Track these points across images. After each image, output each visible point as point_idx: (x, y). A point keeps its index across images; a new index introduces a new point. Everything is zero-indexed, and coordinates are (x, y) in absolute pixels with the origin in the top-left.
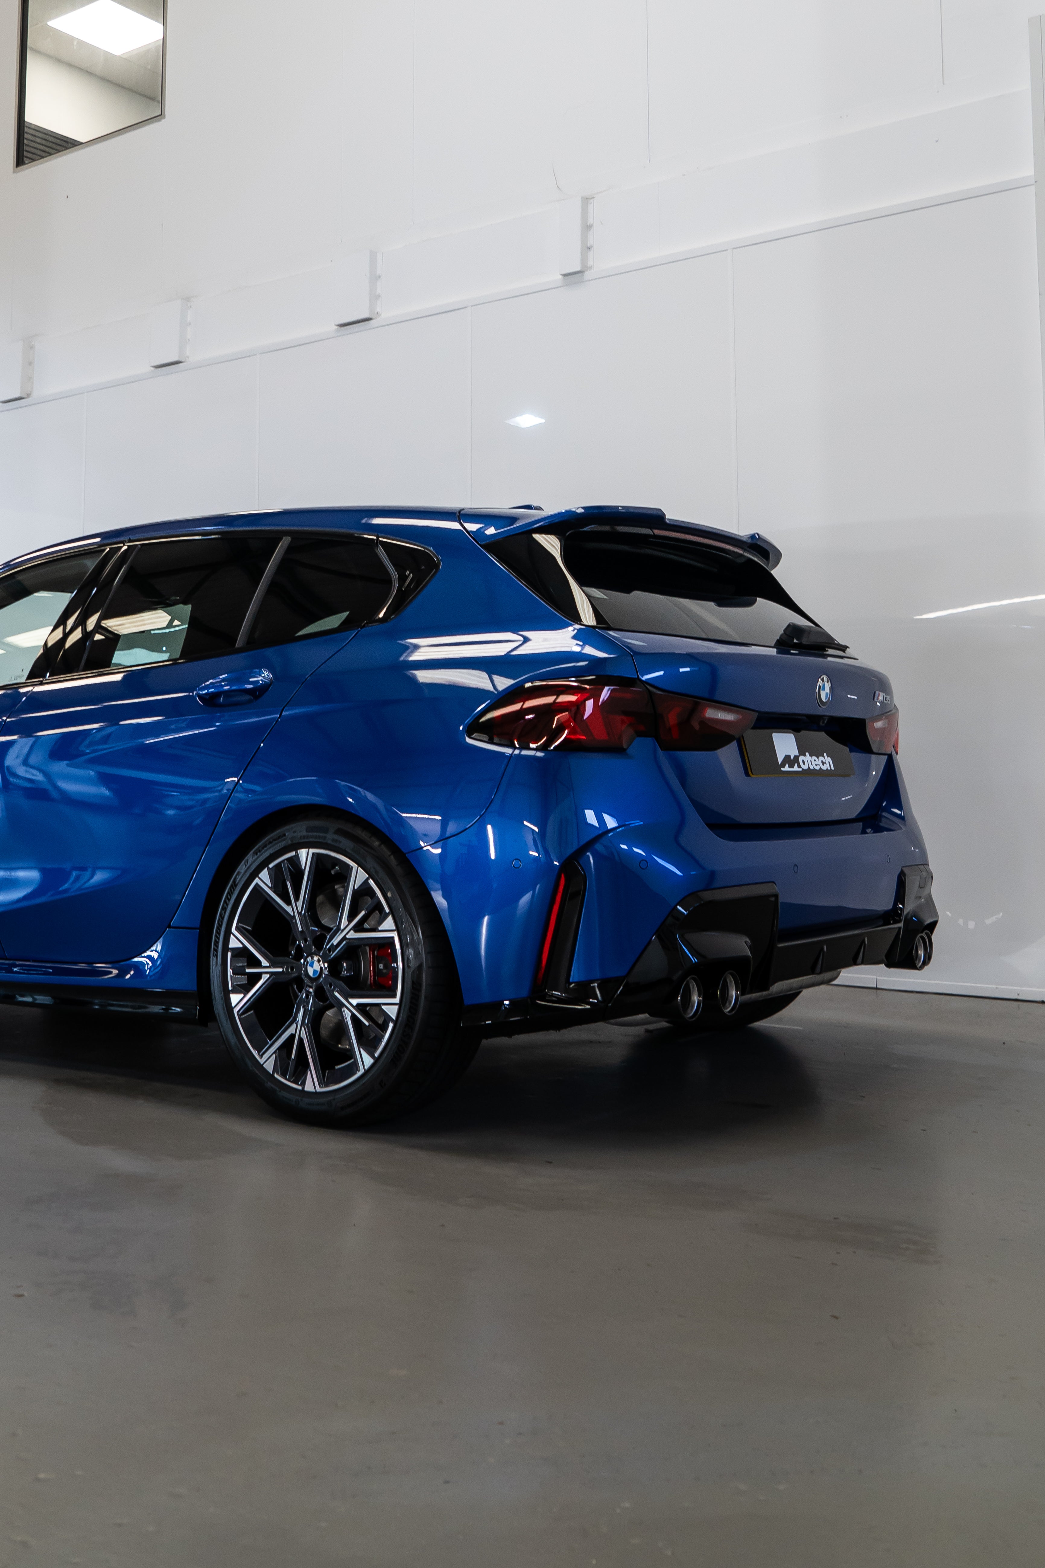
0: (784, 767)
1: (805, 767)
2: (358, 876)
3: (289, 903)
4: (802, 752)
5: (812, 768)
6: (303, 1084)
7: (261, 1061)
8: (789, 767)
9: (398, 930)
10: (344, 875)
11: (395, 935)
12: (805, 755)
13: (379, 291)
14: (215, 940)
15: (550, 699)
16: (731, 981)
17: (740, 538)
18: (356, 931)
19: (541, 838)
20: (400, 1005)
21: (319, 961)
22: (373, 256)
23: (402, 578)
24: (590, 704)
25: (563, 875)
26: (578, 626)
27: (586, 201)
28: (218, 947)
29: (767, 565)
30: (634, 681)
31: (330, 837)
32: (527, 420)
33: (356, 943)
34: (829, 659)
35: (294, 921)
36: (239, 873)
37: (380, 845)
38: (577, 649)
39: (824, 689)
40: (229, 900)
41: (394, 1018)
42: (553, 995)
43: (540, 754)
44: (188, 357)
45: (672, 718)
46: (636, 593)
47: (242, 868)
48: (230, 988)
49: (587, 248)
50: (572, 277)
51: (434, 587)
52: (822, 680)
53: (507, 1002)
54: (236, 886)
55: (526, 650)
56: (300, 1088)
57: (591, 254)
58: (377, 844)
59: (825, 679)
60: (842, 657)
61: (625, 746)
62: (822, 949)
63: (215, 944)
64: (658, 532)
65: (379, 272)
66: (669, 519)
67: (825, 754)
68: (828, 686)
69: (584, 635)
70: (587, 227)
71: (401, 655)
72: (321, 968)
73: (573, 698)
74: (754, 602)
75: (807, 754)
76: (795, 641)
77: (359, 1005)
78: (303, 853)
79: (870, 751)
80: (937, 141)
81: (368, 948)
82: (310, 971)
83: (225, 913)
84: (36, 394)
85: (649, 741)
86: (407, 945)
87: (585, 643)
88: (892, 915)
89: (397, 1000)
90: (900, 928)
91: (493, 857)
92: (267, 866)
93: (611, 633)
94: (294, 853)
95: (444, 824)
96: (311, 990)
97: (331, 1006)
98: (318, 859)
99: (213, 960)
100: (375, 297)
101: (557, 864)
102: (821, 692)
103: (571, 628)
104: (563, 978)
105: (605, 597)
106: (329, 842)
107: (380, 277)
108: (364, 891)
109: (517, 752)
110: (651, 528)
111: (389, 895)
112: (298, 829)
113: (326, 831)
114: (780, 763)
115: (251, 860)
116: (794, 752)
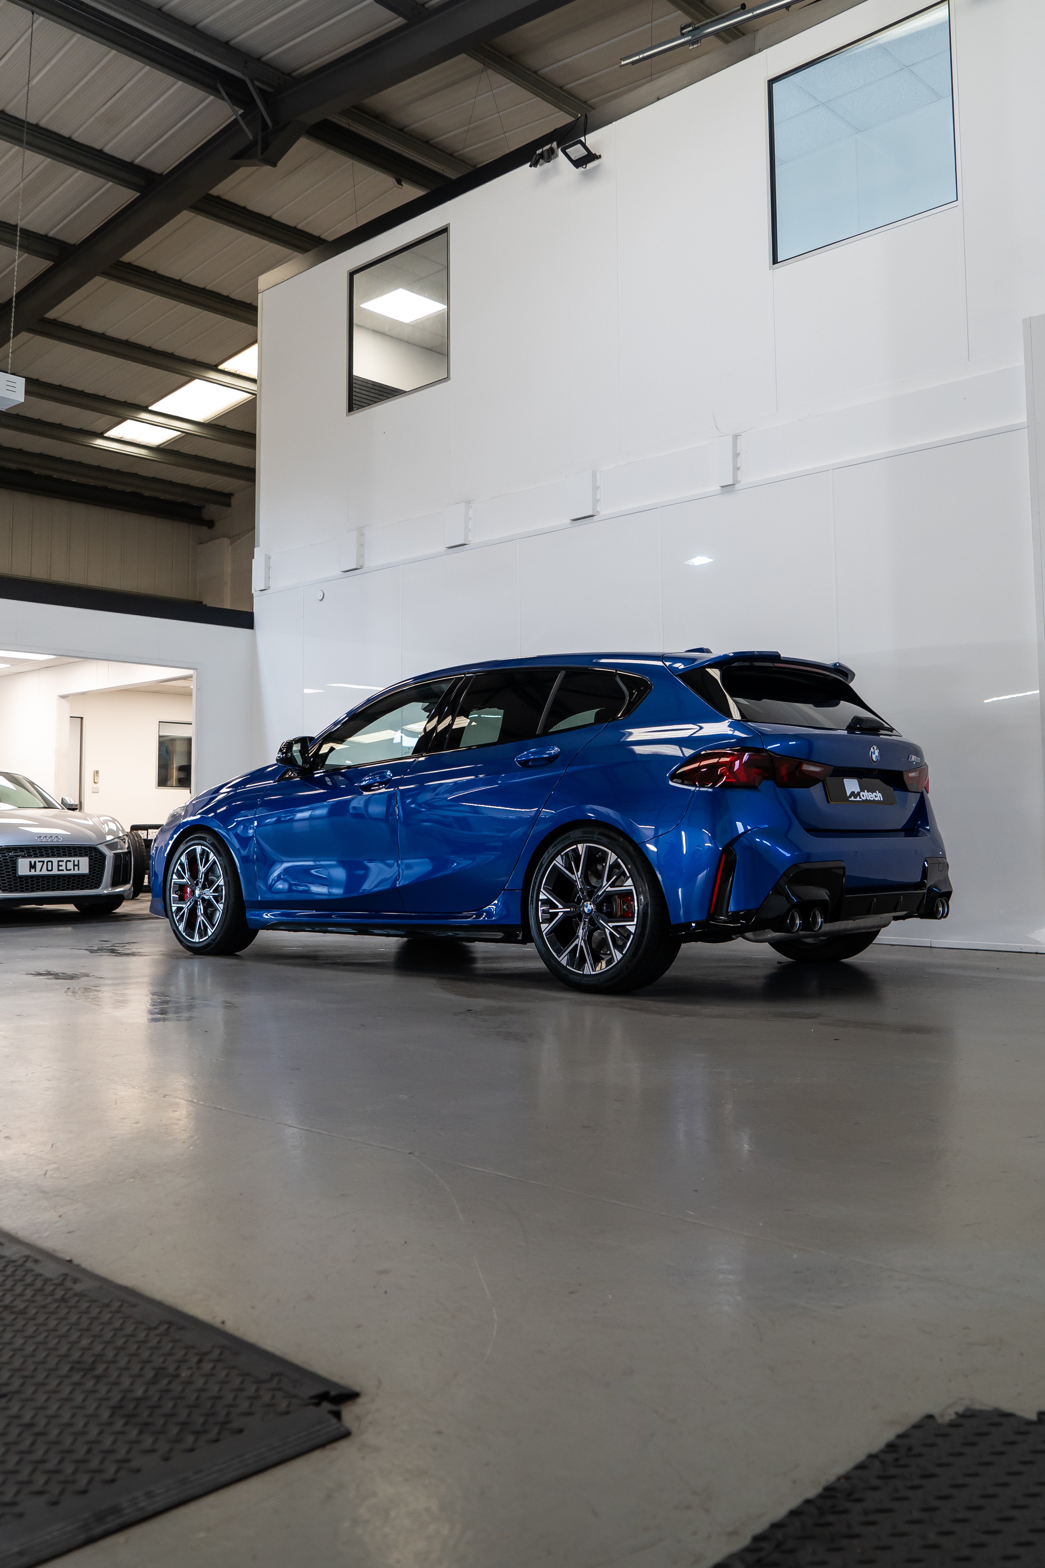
0: (851, 798)
1: (864, 798)
2: (612, 857)
3: (573, 873)
4: (862, 790)
5: (868, 799)
6: (583, 971)
7: (559, 960)
8: (854, 798)
9: (634, 885)
10: (604, 858)
11: (633, 888)
12: (864, 792)
13: (598, 497)
14: (531, 895)
15: (715, 760)
16: (818, 914)
17: (827, 666)
18: (611, 887)
19: (713, 839)
20: (636, 925)
21: (591, 904)
22: (594, 473)
23: (631, 695)
24: (737, 763)
25: (724, 855)
26: (730, 720)
27: (736, 437)
28: (533, 899)
29: (847, 680)
30: (763, 750)
31: (596, 836)
32: (700, 560)
33: (611, 893)
34: (881, 736)
35: (576, 884)
36: (544, 858)
37: (623, 840)
38: (731, 733)
39: (874, 754)
40: (539, 873)
41: (633, 932)
42: (720, 919)
43: (710, 790)
44: (470, 541)
45: (783, 770)
46: (764, 700)
47: (546, 855)
48: (541, 921)
49: (736, 469)
50: (727, 488)
51: (650, 699)
52: (873, 748)
53: (694, 925)
54: (543, 865)
55: (701, 733)
56: (582, 973)
57: (739, 472)
58: (622, 840)
59: (875, 748)
60: (890, 735)
61: (757, 785)
62: (873, 900)
63: (531, 898)
64: (776, 665)
65: (598, 484)
66: (783, 657)
67: (877, 792)
68: (877, 752)
69: (734, 725)
70: (736, 455)
71: (621, 738)
72: (592, 909)
73: (728, 759)
74: (838, 704)
75: (866, 791)
76: (858, 726)
77: (613, 926)
78: (580, 846)
79: (909, 791)
80: (965, 399)
81: (616, 897)
82: (586, 910)
83: (537, 880)
84: (366, 565)
85: (771, 783)
86: (640, 893)
87: (735, 730)
88: (921, 885)
89: (635, 923)
90: (925, 893)
91: (685, 853)
92: (560, 854)
93: (749, 723)
94: (575, 846)
95: (656, 830)
96: (587, 920)
97: (598, 928)
98: (589, 850)
99: (530, 906)
100: (596, 501)
101: (721, 849)
102: (873, 755)
103: (727, 721)
104: (724, 910)
105: (747, 703)
106: (596, 840)
107: (599, 487)
108: (616, 865)
109: (697, 789)
110: (772, 662)
111: (629, 866)
112: (576, 833)
113: (593, 833)
114: (848, 795)
115: (551, 850)
116: (857, 789)
